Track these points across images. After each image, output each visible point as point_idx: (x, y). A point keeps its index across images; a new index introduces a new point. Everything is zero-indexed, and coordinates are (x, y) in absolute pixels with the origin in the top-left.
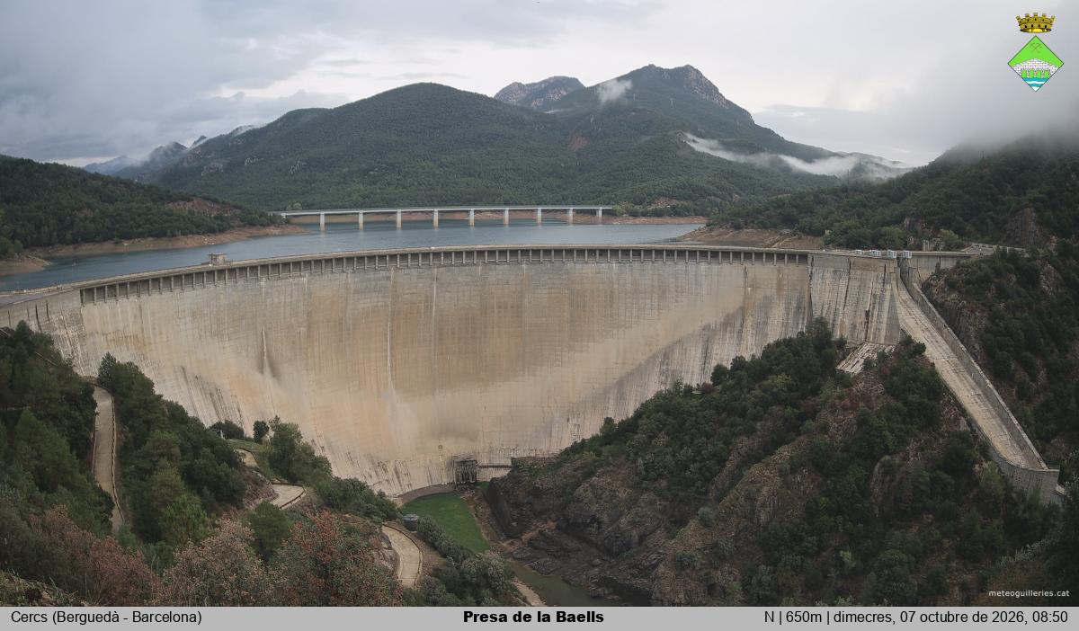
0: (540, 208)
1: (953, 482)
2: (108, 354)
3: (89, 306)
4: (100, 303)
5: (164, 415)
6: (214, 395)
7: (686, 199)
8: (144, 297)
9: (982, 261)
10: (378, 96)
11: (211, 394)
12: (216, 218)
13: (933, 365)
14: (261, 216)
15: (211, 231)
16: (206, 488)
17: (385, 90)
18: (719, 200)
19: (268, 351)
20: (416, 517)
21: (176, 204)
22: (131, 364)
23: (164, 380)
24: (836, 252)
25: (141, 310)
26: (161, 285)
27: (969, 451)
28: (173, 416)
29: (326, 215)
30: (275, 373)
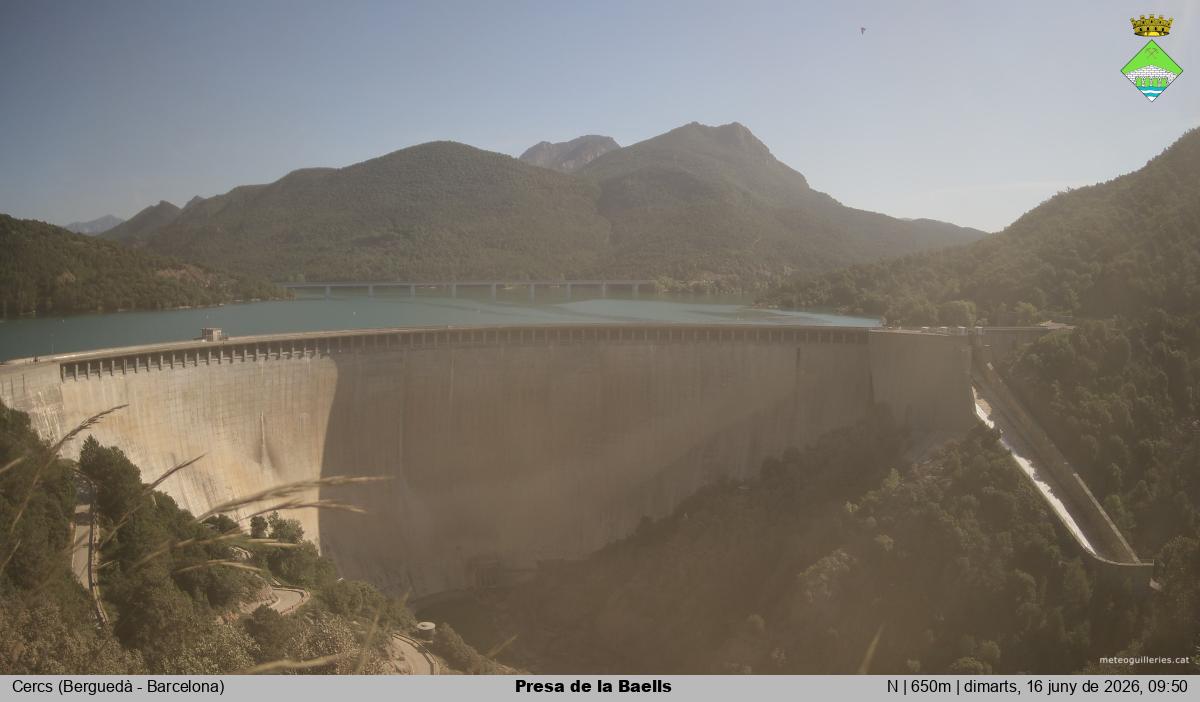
0: (569, 283)
1: (1034, 582)
2: (90, 438)
3: (70, 381)
4: (81, 379)
5: (151, 507)
6: (206, 485)
7: (732, 273)
8: (130, 373)
9: (1064, 336)
10: (391, 156)
11: (204, 485)
12: (210, 288)
13: (1009, 453)
14: (260, 288)
15: (205, 303)
16: (198, 588)
17: (399, 149)
18: (769, 274)
19: (266, 438)
20: (430, 626)
21: (166, 271)
22: (115, 448)
23: (152, 468)
24: (900, 330)
25: (127, 389)
26: (150, 361)
27: (1051, 547)
28: (161, 507)
29: (332, 288)
30: (275, 463)
